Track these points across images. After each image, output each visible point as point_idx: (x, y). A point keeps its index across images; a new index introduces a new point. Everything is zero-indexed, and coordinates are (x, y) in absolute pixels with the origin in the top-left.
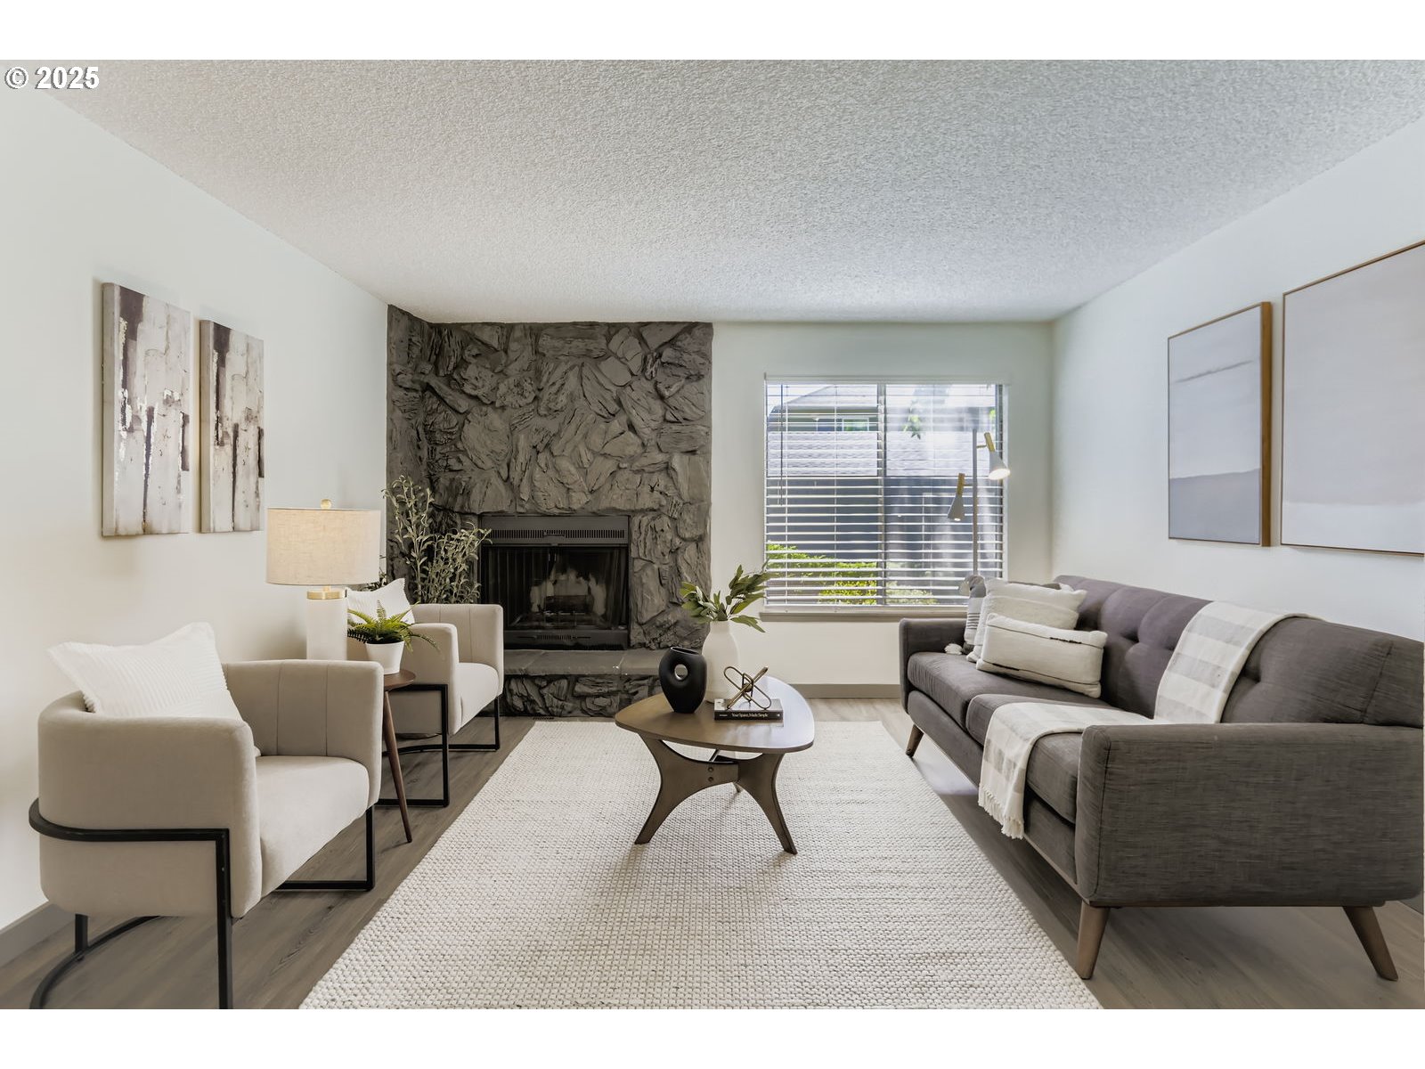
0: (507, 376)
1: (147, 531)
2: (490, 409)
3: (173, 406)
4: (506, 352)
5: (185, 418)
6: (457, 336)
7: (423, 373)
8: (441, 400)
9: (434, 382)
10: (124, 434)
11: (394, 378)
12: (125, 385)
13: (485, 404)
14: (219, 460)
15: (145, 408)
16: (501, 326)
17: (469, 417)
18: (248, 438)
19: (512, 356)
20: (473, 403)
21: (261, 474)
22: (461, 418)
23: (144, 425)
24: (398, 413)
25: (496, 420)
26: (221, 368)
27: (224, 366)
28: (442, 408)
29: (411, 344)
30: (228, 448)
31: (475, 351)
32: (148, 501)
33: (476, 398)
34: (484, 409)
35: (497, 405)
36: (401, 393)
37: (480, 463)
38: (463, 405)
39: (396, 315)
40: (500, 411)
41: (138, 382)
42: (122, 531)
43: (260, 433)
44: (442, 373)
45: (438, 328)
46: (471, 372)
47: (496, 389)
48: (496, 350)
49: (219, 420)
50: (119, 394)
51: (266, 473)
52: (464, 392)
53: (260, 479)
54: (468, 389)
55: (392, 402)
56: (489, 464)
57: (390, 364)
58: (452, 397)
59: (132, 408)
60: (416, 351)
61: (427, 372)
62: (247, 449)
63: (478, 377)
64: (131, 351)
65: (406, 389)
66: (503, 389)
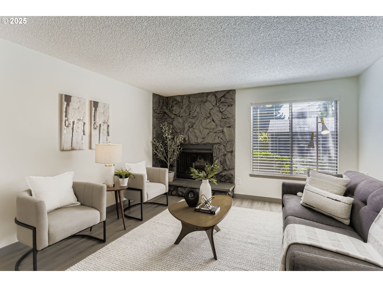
0: (183, 108)
1: (72, 149)
2: (179, 117)
3: (81, 121)
4: (182, 102)
5: (84, 123)
6: (172, 99)
7: (164, 109)
8: (168, 115)
9: (166, 111)
10: (66, 128)
11: (154, 111)
12: (66, 116)
13: (178, 116)
14: (95, 133)
15: (72, 121)
16: (181, 96)
17: (174, 119)
18: (104, 127)
19: (184, 103)
20: (175, 116)
21: (108, 135)
22: (173, 120)
23: (72, 125)
24: (155, 119)
25: (180, 120)
26: (96, 111)
27: (97, 111)
28: (168, 117)
29: (159, 102)
30: (98, 130)
31: (175, 103)
32: (73, 142)
33: (175, 114)
34: (178, 117)
35: (180, 116)
36: (156, 114)
37: (176, 131)
38: (173, 116)
39: (154, 95)
40: (181, 117)
41: (70, 116)
42: (65, 149)
43: (108, 126)
44: (168, 109)
45: (167, 98)
46: (174, 108)
47: (180, 112)
48: (180, 102)
49: (95, 123)
50: (64, 118)
52: (173, 113)
53: (108, 137)
54: (174, 112)
55: (153, 117)
56: (179, 131)
57: (153, 107)
58: (170, 115)
59: (68, 122)
60: (161, 104)
62: (104, 130)
63: (176, 109)
64: (68, 109)
65: (158, 113)
66: (182, 112)
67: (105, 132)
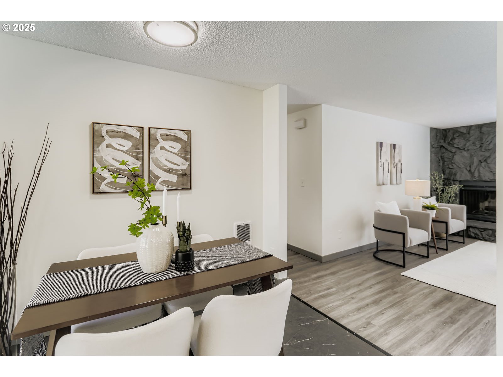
0: (469, 141)
2: (463, 151)
4: (469, 134)
5: (389, 163)
6: (451, 132)
7: (440, 143)
8: (446, 149)
9: (444, 145)
11: (432, 146)
13: (462, 150)
14: (394, 170)
16: (467, 127)
17: (456, 153)
18: (399, 166)
19: (471, 135)
20: (457, 149)
21: (401, 173)
22: (453, 154)
24: (433, 155)
25: (465, 154)
28: (447, 151)
29: (437, 136)
30: (396, 168)
31: (458, 135)
33: (458, 148)
34: (461, 151)
35: (466, 149)
36: (434, 149)
37: (459, 166)
38: (454, 150)
39: (432, 129)
40: (467, 151)
43: (401, 164)
44: (446, 142)
45: (445, 130)
46: (456, 141)
47: (465, 145)
48: (465, 134)
49: (394, 163)
51: (402, 172)
52: (454, 147)
54: (455, 146)
55: (431, 152)
56: (463, 166)
57: (431, 142)
58: (449, 148)
60: (438, 138)
61: (442, 142)
62: (399, 168)
63: (458, 142)
65: (436, 148)
66: (468, 144)
67: (400, 170)
